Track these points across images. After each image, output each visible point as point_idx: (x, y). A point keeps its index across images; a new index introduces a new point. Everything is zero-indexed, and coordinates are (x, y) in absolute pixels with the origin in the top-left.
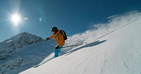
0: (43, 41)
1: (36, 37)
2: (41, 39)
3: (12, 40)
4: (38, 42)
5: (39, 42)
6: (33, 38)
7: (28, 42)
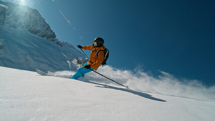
0: (55, 41)
1: (48, 28)
2: (54, 36)
3: (7, 7)
4: (46, 38)
5: (48, 38)
6: (44, 27)
7: (31, 27)
